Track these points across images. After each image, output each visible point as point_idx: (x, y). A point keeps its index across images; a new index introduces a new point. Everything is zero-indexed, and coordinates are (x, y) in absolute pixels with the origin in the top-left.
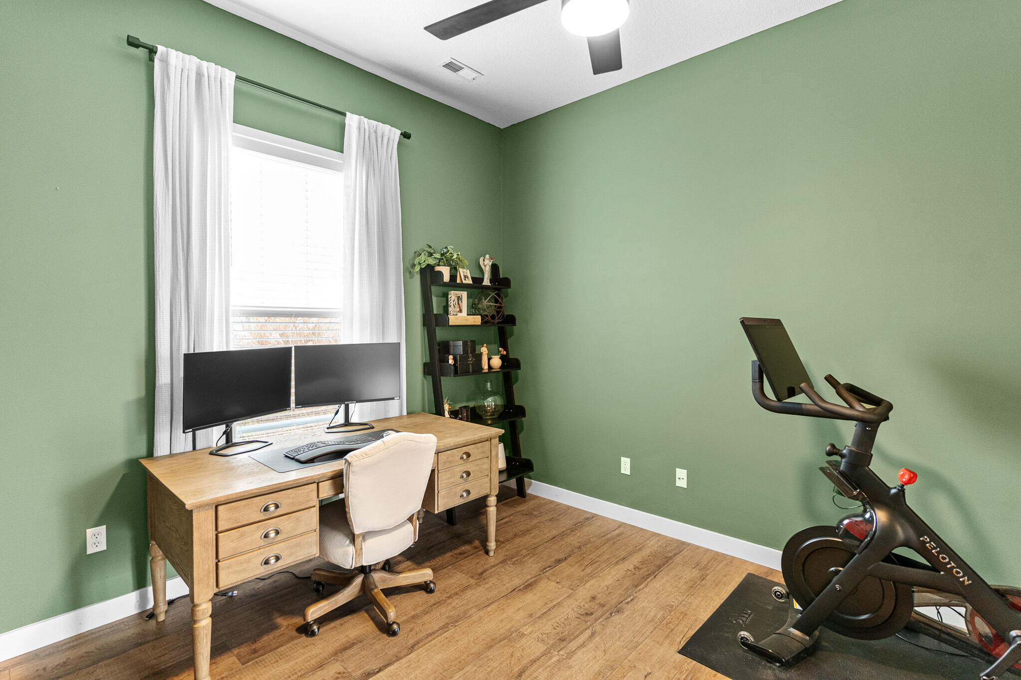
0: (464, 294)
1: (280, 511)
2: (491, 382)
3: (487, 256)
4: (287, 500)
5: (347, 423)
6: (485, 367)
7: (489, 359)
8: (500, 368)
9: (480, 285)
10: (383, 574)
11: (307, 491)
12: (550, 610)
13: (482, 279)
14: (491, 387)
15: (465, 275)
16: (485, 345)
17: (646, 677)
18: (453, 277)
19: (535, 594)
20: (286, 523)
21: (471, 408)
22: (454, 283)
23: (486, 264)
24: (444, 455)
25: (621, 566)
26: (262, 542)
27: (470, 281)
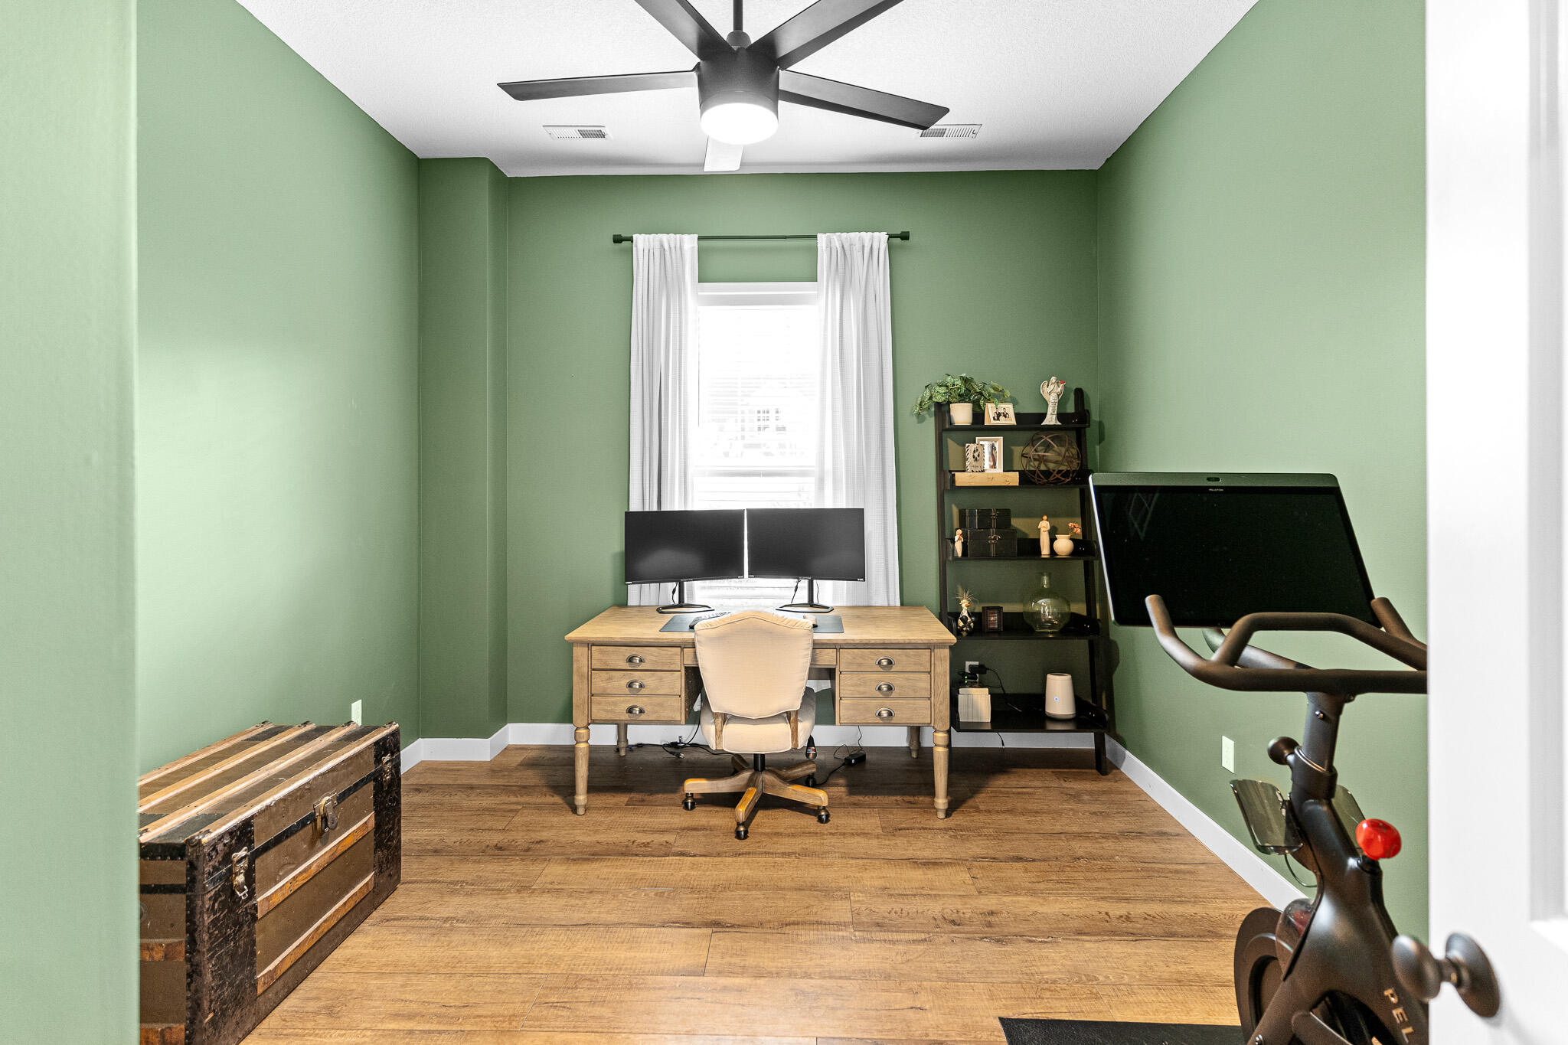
0: (999, 442)
1: (643, 666)
2: (1049, 576)
3: (1053, 379)
4: (651, 656)
5: (811, 603)
6: (1045, 551)
7: (1052, 540)
8: (1069, 555)
9: (1037, 426)
10: (774, 778)
11: (669, 653)
12: (914, 895)
13: (1043, 416)
14: (1050, 583)
15: (1001, 412)
16: (1045, 517)
17: (912, 1008)
18: (978, 416)
19: (924, 874)
20: (650, 679)
21: (1004, 613)
22: (979, 425)
23: (1052, 392)
24: (849, 654)
25: (1101, 903)
26: (627, 691)
27: (1012, 421)
